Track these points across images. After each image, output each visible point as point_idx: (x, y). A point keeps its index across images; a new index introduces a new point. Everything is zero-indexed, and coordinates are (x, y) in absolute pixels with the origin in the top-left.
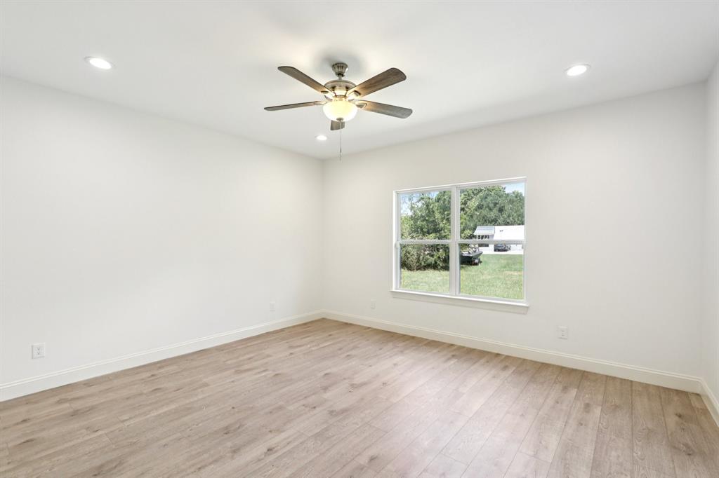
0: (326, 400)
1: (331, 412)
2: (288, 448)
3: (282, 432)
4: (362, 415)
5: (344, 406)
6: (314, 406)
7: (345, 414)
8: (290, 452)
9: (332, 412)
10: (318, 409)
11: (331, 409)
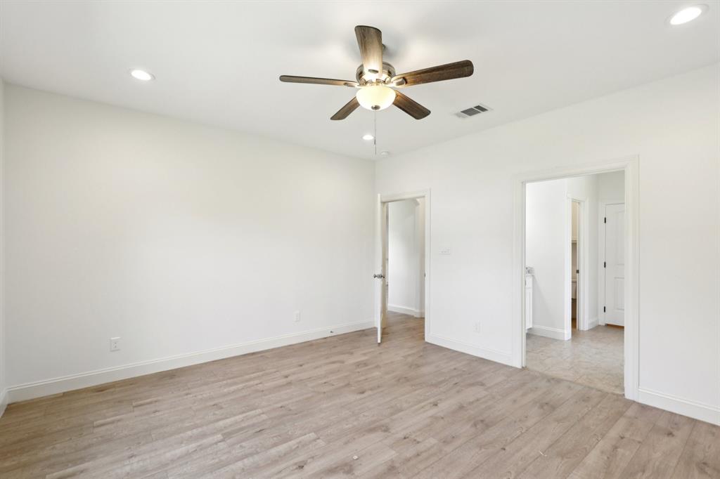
0: (392, 447)
1: (387, 430)
2: (423, 404)
3: (431, 417)
4: (355, 423)
5: (372, 436)
6: (405, 440)
7: (372, 426)
8: (420, 402)
9: (385, 431)
10: (401, 435)
11: (386, 433)
